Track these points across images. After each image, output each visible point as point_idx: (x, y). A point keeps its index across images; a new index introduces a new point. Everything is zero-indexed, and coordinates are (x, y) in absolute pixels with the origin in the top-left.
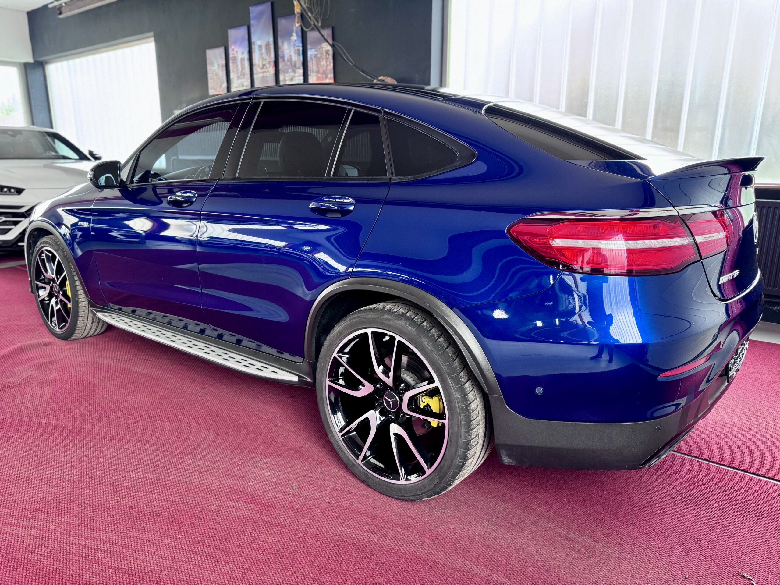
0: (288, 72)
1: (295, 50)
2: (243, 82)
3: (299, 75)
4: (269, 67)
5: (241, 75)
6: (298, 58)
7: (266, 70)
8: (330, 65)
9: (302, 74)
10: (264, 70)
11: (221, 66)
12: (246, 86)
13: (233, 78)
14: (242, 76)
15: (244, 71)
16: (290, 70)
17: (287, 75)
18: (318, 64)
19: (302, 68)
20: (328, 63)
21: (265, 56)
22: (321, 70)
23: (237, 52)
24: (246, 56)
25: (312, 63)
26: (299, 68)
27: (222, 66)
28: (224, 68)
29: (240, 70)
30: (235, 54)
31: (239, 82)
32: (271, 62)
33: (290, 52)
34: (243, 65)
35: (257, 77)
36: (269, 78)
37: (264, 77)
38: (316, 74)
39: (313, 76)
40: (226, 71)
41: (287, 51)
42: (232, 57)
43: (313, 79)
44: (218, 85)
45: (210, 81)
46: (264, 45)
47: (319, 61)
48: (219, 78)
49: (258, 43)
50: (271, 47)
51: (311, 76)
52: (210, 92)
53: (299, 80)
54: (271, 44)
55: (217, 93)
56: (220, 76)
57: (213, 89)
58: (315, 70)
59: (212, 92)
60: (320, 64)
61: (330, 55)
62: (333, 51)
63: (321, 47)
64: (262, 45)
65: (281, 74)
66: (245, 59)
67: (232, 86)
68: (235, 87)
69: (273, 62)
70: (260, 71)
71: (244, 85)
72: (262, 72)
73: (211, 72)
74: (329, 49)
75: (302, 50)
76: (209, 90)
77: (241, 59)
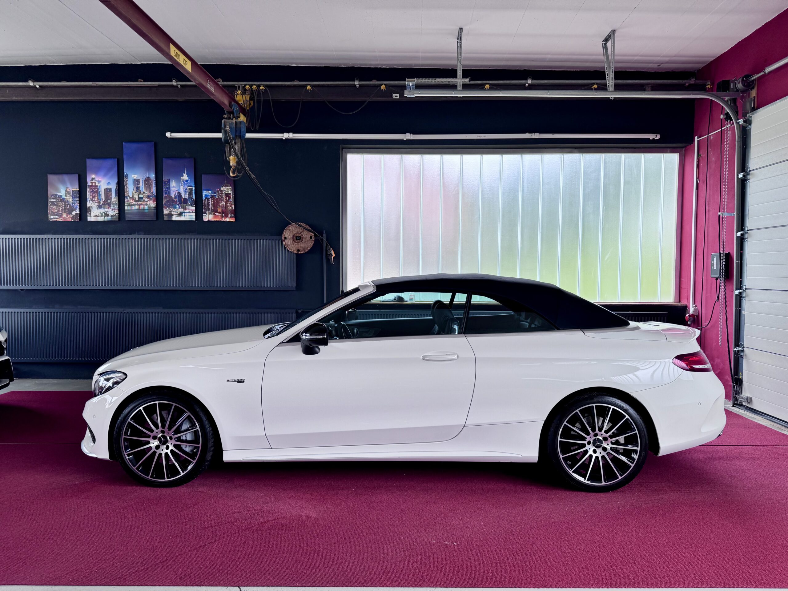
0: (175, 208)
1: (186, 189)
2: (107, 212)
3: (191, 211)
4: (148, 201)
5: (103, 204)
6: (189, 196)
7: (144, 203)
8: (231, 207)
9: (194, 211)
10: (139, 203)
11: (71, 192)
12: (112, 216)
13: (90, 207)
14: (107, 206)
15: (109, 201)
16: (177, 206)
17: (174, 210)
18: (216, 204)
19: (194, 206)
20: (228, 205)
21: (142, 188)
22: (219, 210)
23: (99, 182)
24: (113, 186)
25: (208, 203)
26: (191, 205)
27: (73, 192)
28: (78, 195)
29: (102, 199)
30: (95, 183)
31: (100, 212)
32: (151, 196)
33: (179, 189)
34: (107, 195)
35: (129, 208)
36: (146, 211)
37: (139, 209)
38: (212, 213)
39: (209, 214)
40: (79, 198)
41: (174, 188)
42: (91, 186)
43: (208, 218)
44: (65, 212)
45: (52, 206)
46: (143, 180)
47: (217, 201)
48: (68, 204)
49: (133, 177)
50: (152, 182)
51: (205, 214)
52: (49, 218)
53: (190, 217)
54: (152, 180)
55: (61, 219)
56: (69, 203)
57: (55, 215)
58: (212, 209)
59: (54, 218)
60: (218, 204)
61: (231, 198)
62: (234, 194)
63: (220, 190)
64: (139, 180)
65: (166, 209)
66: (112, 190)
67: (88, 214)
68: (95, 216)
69: (154, 197)
70: (135, 203)
71: (109, 215)
72: (137, 204)
73: (54, 197)
74: (230, 192)
75: (195, 190)
76: (49, 216)
77: (105, 189)
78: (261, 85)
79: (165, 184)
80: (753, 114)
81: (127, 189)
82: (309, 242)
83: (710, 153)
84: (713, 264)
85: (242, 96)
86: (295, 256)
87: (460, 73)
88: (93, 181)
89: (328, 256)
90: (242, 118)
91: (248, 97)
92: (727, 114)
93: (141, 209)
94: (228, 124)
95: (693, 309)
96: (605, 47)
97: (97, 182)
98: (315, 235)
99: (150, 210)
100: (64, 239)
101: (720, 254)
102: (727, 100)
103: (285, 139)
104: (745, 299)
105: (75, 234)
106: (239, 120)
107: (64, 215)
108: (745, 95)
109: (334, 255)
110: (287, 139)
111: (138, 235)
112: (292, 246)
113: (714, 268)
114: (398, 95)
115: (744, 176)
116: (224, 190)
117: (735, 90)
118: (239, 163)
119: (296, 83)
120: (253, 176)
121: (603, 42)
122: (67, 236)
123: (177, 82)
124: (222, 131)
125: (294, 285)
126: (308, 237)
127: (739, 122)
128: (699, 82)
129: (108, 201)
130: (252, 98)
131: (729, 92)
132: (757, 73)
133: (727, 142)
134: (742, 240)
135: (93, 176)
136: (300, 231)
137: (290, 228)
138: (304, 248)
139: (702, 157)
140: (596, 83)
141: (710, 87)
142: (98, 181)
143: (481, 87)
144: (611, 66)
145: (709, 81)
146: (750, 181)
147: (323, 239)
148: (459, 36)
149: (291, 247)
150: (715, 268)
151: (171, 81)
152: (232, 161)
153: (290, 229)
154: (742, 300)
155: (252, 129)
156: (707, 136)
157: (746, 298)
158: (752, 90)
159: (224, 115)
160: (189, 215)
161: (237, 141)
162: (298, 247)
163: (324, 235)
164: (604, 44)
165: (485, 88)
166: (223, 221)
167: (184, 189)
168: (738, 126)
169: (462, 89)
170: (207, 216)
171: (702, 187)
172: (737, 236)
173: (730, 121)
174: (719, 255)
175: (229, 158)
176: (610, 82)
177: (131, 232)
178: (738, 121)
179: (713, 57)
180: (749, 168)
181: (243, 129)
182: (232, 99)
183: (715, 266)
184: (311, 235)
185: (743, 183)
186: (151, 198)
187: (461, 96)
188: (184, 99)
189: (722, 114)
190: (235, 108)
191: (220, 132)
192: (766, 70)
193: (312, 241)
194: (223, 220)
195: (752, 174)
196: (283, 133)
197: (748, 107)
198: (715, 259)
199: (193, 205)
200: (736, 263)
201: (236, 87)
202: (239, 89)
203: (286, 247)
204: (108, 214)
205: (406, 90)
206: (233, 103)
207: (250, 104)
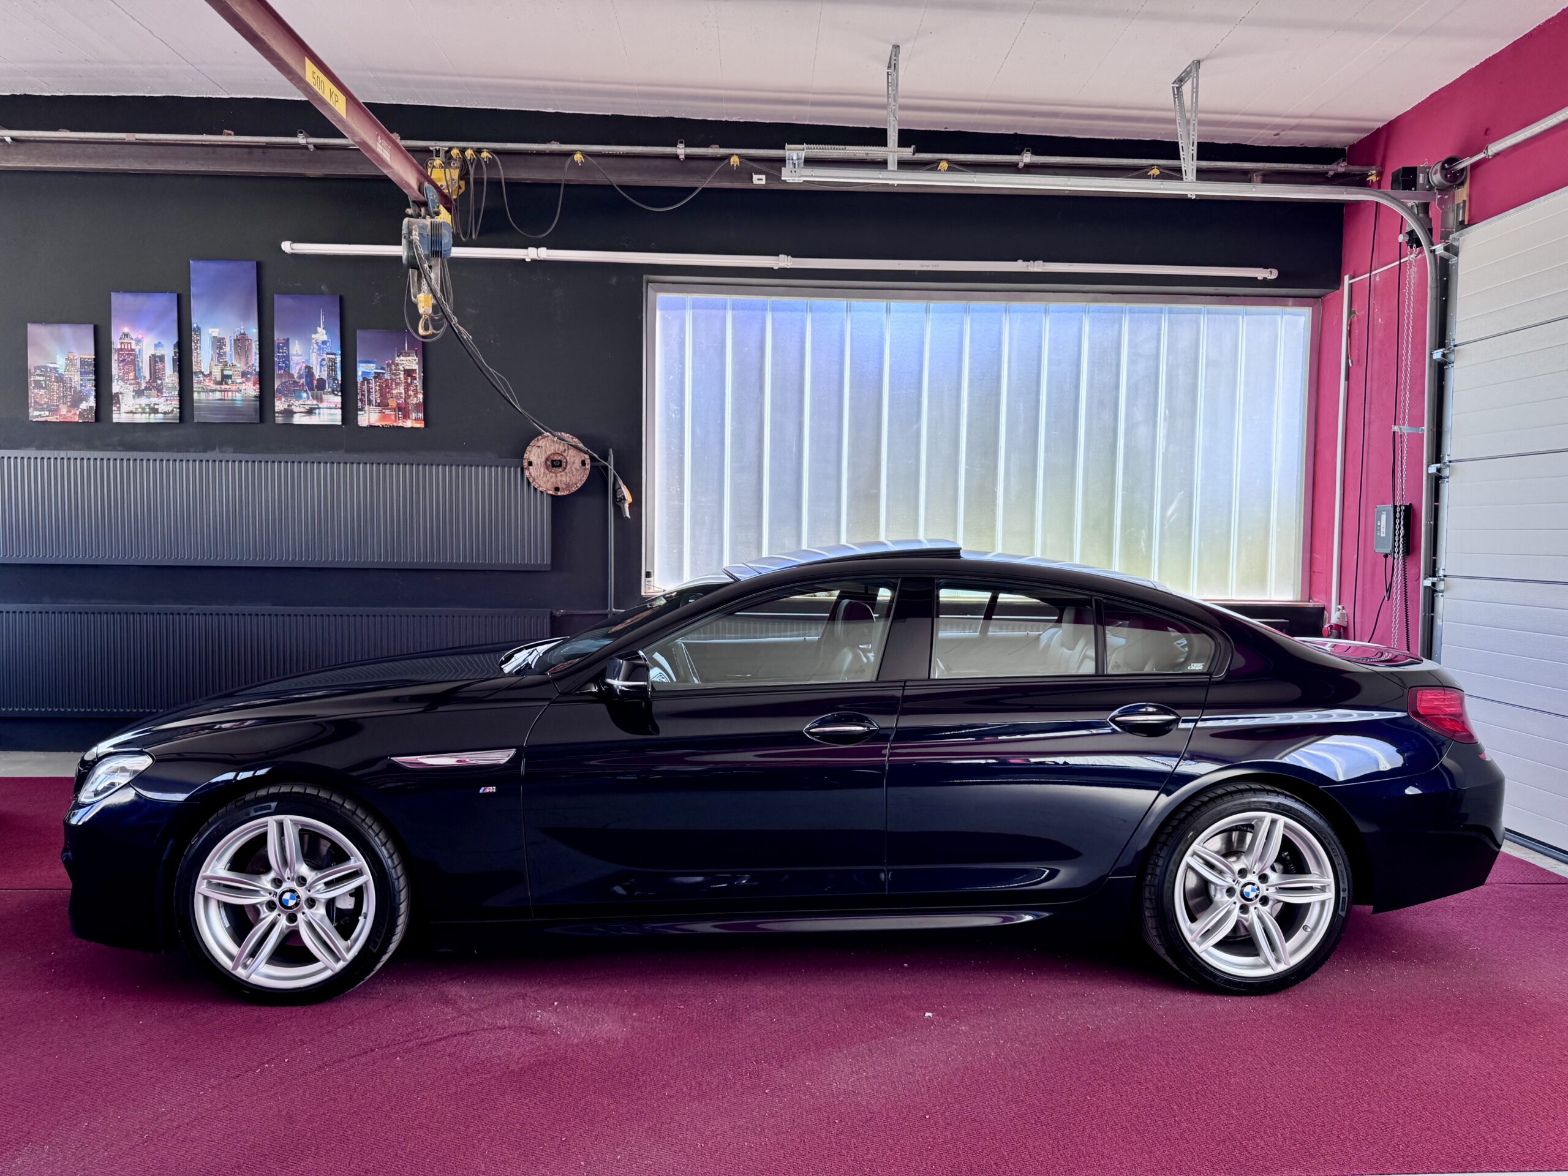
0: (300, 397)
1: (324, 360)
2: (155, 404)
3: (332, 406)
4: (243, 383)
5: (146, 388)
6: (329, 373)
8: (416, 397)
9: (340, 406)
10: (223, 387)
11: (78, 362)
12: (165, 413)
13: (117, 394)
14: (154, 392)
15: (159, 382)
16: (305, 395)
17: (297, 403)
18: (385, 392)
19: (340, 394)
20: (411, 393)
21: (231, 356)
22: (392, 403)
23: (138, 341)
24: (169, 352)
25: (369, 389)
26: (333, 392)
27: (83, 363)
28: (92, 368)
29: (145, 377)
30: (130, 343)
31: (140, 405)
32: (248, 373)
33: (308, 361)
34: (155, 369)
35: (202, 398)
36: (239, 404)
37: (224, 400)
38: (378, 409)
39: (369, 412)
40: (95, 374)
41: (298, 358)
42: (121, 349)
43: (369, 419)
44: (64, 403)
45: (36, 391)
46: (232, 339)
47: (387, 386)
48: (71, 387)
49: (210, 332)
50: (250, 344)
51: (363, 412)
52: (31, 415)
53: (331, 417)
54: (251, 340)
55: (57, 419)
56: (73, 384)
57: (43, 410)
58: (376, 401)
59: (40, 416)
60: (389, 392)
61: (416, 379)
62: (423, 372)
63: (393, 362)
64: (224, 339)
65: (280, 399)
66: (166, 359)
67: (114, 408)
68: (128, 413)
69: (256, 374)
70: (214, 387)
71: (160, 411)
72: (219, 389)
73: (42, 371)
74: (414, 368)
75: (342, 361)
76: (31, 410)
77: (150, 357)
78: (483, 149)
79: (279, 348)
80: (1461, 235)
81: (197, 358)
82: (580, 472)
83: (1374, 309)
84: (1380, 526)
85: (443, 170)
86: (550, 499)
87: (893, 137)
88: (126, 340)
89: (618, 501)
90: (445, 217)
91: (456, 174)
92: (1411, 233)
93: (228, 400)
94: (416, 227)
95: (1338, 613)
96: (1178, 93)
97: (133, 342)
98: (592, 459)
99: (247, 403)
100: (63, 459)
101: (1395, 507)
102: (1412, 206)
103: (530, 260)
104: (1442, 596)
105: (86, 450)
106: (438, 219)
107: (64, 410)
108: (1446, 197)
109: (629, 498)
110: (533, 261)
111: (221, 452)
112: (543, 480)
113: (1382, 535)
114: (763, 177)
115: (1444, 355)
116: (402, 362)
117: (1427, 187)
118: (437, 308)
119: (555, 146)
120: (466, 335)
121: (1173, 83)
122: (69, 452)
123: (307, 137)
124: (404, 241)
125: (547, 560)
126: (578, 464)
127: (1434, 250)
128: (1356, 169)
129: (156, 382)
130: (464, 175)
131: (1415, 190)
132: (1472, 156)
133: (1410, 287)
134: (1437, 481)
135: (126, 330)
136: (561, 450)
137: (540, 443)
138: (568, 486)
139: (1358, 316)
140: (1157, 165)
141: (1374, 180)
142: (136, 340)
143: (930, 166)
144: (1192, 133)
145: (1374, 167)
146: (1455, 364)
147: (607, 467)
148: (893, 62)
149: (542, 483)
150: (1384, 535)
151: (295, 136)
152: (424, 303)
153: (540, 445)
154: (1436, 598)
155: (463, 239)
156: (1368, 275)
157: (1444, 594)
158: (1459, 188)
159: (408, 210)
160: (329, 413)
161: (433, 263)
162: (556, 483)
163: (611, 458)
164: (1175, 89)
165: (939, 168)
166: (400, 427)
167: (320, 360)
168: (1432, 258)
169: (898, 168)
170: (367, 415)
171: (1358, 374)
172: (1429, 472)
173: (1417, 247)
174: (1392, 509)
175: (415, 297)
176: (1189, 162)
177: (207, 446)
178: (1433, 248)
179: (1383, 121)
180: (1454, 340)
181: (447, 239)
182: (424, 177)
183: (1383, 530)
184: (583, 458)
185: (1441, 370)
186: (249, 376)
187: (896, 183)
188: (320, 173)
189: (1401, 233)
190: (432, 196)
191: (398, 243)
192: (1489, 150)
193: (585, 469)
194: (400, 424)
195: (1458, 351)
196: (526, 248)
197: (1451, 221)
198: (1384, 517)
199: (338, 392)
200: (1426, 524)
201: (432, 151)
202: (436, 156)
203: (531, 481)
204: (158, 409)
205: (785, 166)
206: (426, 184)
207: (460, 187)
